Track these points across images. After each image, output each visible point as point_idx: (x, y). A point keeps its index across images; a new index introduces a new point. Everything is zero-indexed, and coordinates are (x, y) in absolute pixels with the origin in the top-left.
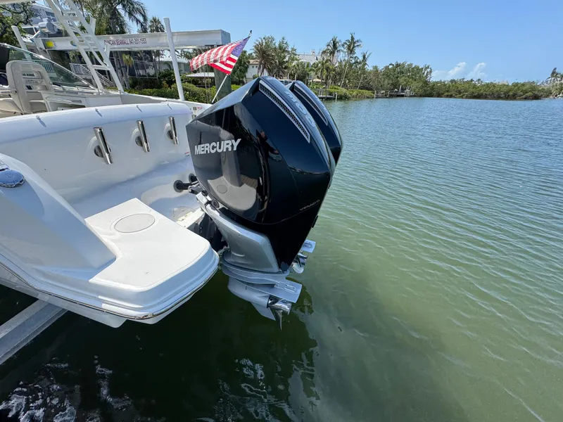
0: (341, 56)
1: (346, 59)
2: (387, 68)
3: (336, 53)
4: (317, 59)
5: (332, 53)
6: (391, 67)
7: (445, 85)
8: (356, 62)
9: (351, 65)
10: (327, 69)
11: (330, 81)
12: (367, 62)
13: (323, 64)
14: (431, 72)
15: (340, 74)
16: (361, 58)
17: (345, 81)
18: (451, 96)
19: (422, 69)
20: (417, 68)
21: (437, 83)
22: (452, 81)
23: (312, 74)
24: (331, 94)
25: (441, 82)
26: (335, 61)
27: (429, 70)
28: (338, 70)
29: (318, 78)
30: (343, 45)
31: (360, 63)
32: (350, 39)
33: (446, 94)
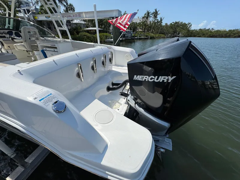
0: (151, 19)
1: (153, 20)
2: (171, 24)
3: (149, 18)
4: (140, 21)
5: (147, 18)
6: (173, 23)
7: (197, 31)
9: (155, 23)
10: (145, 25)
11: (146, 30)
12: (162, 22)
13: (143, 23)
14: (191, 26)
15: (150, 27)
16: (160, 20)
17: (153, 30)
18: (200, 37)
19: (187, 24)
20: (185, 24)
21: (194, 30)
22: (200, 30)
23: (138, 27)
24: (147, 36)
26: (148, 22)
27: (190, 25)
28: (149, 25)
29: (141, 29)
30: (152, 14)
31: (159, 22)
32: (155, 11)
33: (197, 35)
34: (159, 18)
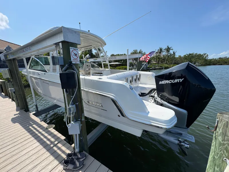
0: (164, 53)
1: (166, 54)
2: (185, 56)
3: (162, 53)
4: (154, 55)
5: (160, 53)
6: (187, 55)
7: (216, 60)
8: (171, 55)
9: (168, 56)
10: (159, 58)
11: (160, 62)
12: (175, 54)
13: (157, 57)
14: (208, 55)
15: (164, 59)
16: (172, 53)
17: (166, 62)
18: (221, 64)
19: (203, 55)
20: (200, 55)
21: (212, 59)
22: (220, 58)
23: (152, 60)
24: (161, 67)
25: (213, 59)
26: (161, 55)
27: (206, 55)
28: (163, 58)
29: (155, 61)
30: (165, 50)
31: (172, 55)
32: (167, 47)
33: (218, 64)
34: (171, 52)
